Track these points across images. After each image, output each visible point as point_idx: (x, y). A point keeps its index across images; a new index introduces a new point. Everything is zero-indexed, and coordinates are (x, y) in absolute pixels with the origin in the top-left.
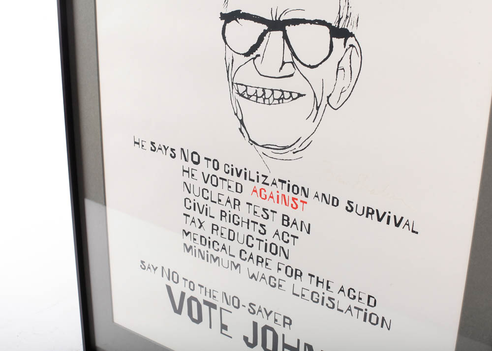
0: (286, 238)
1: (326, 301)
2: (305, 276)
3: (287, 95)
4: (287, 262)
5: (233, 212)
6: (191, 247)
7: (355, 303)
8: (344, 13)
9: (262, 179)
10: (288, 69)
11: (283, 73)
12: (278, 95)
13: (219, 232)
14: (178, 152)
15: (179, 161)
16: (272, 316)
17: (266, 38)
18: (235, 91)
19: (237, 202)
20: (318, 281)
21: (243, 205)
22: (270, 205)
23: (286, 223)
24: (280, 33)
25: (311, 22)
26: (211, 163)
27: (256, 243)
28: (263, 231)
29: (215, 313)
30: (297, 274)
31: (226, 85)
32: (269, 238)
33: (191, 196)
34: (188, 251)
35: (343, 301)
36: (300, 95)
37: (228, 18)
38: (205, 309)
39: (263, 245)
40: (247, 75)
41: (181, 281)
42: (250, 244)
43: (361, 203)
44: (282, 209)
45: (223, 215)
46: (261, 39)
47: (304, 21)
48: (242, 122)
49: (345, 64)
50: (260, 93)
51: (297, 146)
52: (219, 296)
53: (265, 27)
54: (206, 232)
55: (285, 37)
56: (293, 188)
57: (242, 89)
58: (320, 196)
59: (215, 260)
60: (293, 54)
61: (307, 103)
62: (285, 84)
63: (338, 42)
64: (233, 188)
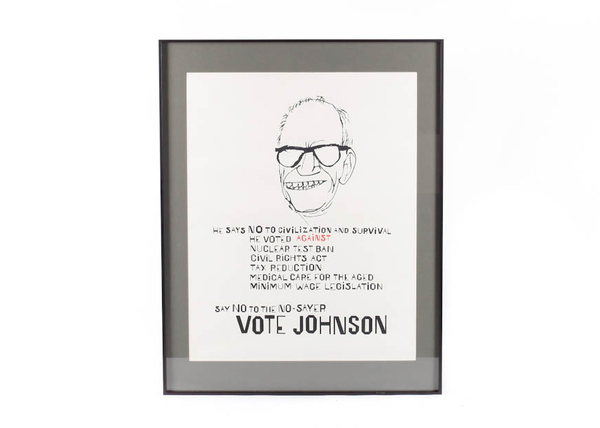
0: (319, 259)
1: (346, 286)
2: (332, 277)
3: (316, 183)
4: (320, 272)
5: (285, 254)
6: (256, 284)
7: (362, 281)
8: (345, 139)
9: (303, 230)
10: (317, 169)
11: (314, 172)
12: (311, 184)
13: (276, 268)
14: (247, 229)
15: (248, 234)
16: (313, 308)
17: (303, 157)
18: (285, 187)
19: (287, 248)
20: (339, 277)
21: (292, 248)
22: (308, 243)
23: (318, 250)
24: (312, 153)
25: (328, 145)
26: (270, 230)
27: (300, 267)
28: (304, 259)
29: (273, 321)
30: (326, 277)
31: (280, 184)
32: (308, 262)
33: (256, 253)
34: (254, 287)
35: (355, 283)
36: (324, 181)
37: (279, 150)
38: (266, 321)
39: (305, 267)
40: (293, 177)
41: (248, 308)
42: (296, 269)
43: (360, 228)
44: (316, 243)
45: (278, 257)
46: (301, 158)
47: (324, 146)
48: (290, 202)
49: (347, 162)
50: (301, 185)
51: (324, 208)
52: (277, 309)
53: (303, 152)
54: (267, 271)
55: (314, 154)
56: (322, 230)
57: (289, 185)
58: (338, 230)
59: (273, 287)
60: (320, 162)
61: (329, 184)
62: (316, 178)
63: (343, 153)
64: (285, 240)
